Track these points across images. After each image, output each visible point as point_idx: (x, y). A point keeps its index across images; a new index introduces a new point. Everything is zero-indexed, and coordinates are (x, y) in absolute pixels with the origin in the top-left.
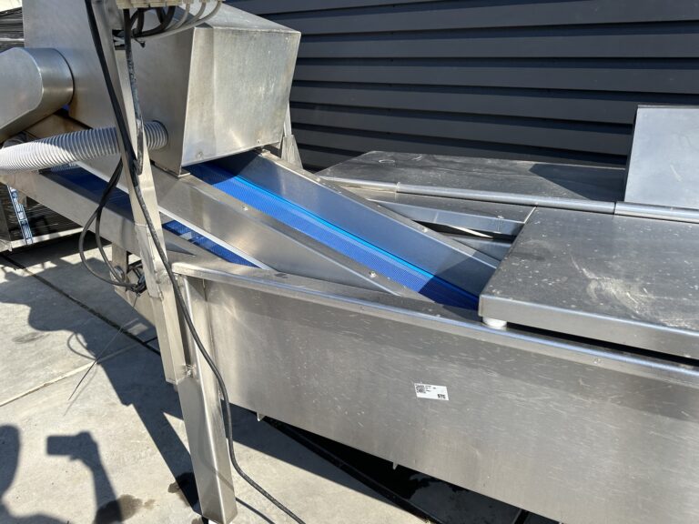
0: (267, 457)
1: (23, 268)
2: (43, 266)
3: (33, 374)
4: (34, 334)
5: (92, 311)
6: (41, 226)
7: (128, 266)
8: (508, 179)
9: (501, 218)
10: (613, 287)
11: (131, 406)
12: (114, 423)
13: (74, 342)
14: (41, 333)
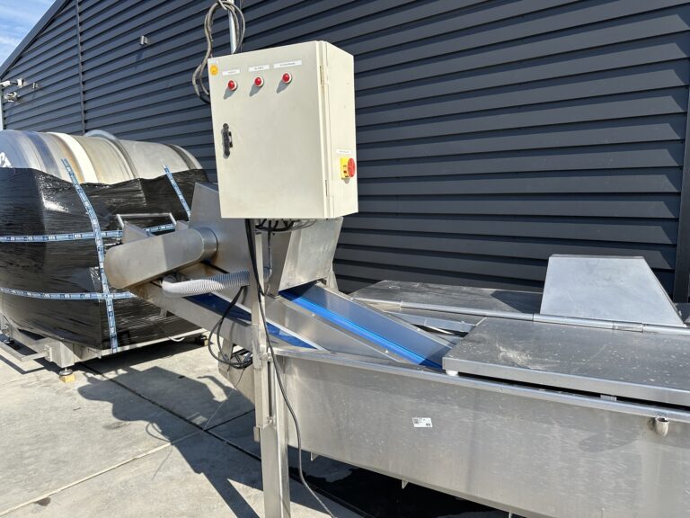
0: (309, 509)
1: (101, 374)
2: (117, 373)
3: (124, 451)
4: (119, 423)
5: (161, 407)
6: (125, 338)
7: (232, 354)
8: (475, 300)
9: (463, 322)
10: (512, 355)
11: (202, 474)
12: (190, 485)
13: (151, 429)
14: (124, 423)
